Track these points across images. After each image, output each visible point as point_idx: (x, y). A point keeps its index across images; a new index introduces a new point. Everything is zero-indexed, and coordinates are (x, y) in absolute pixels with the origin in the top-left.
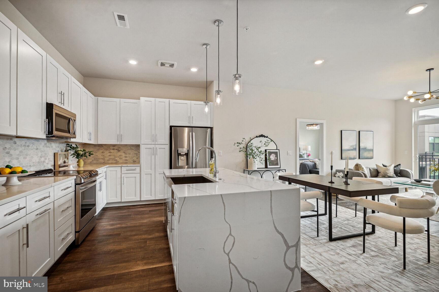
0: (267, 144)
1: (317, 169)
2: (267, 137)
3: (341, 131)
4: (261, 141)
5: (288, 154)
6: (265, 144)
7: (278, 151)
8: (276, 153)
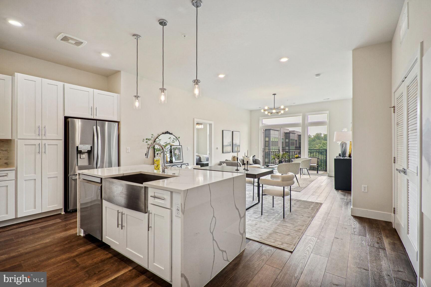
0: (175, 140)
1: (201, 162)
2: (171, 134)
3: (223, 131)
4: (170, 138)
5: (188, 149)
6: (173, 140)
7: (180, 147)
8: (179, 149)
